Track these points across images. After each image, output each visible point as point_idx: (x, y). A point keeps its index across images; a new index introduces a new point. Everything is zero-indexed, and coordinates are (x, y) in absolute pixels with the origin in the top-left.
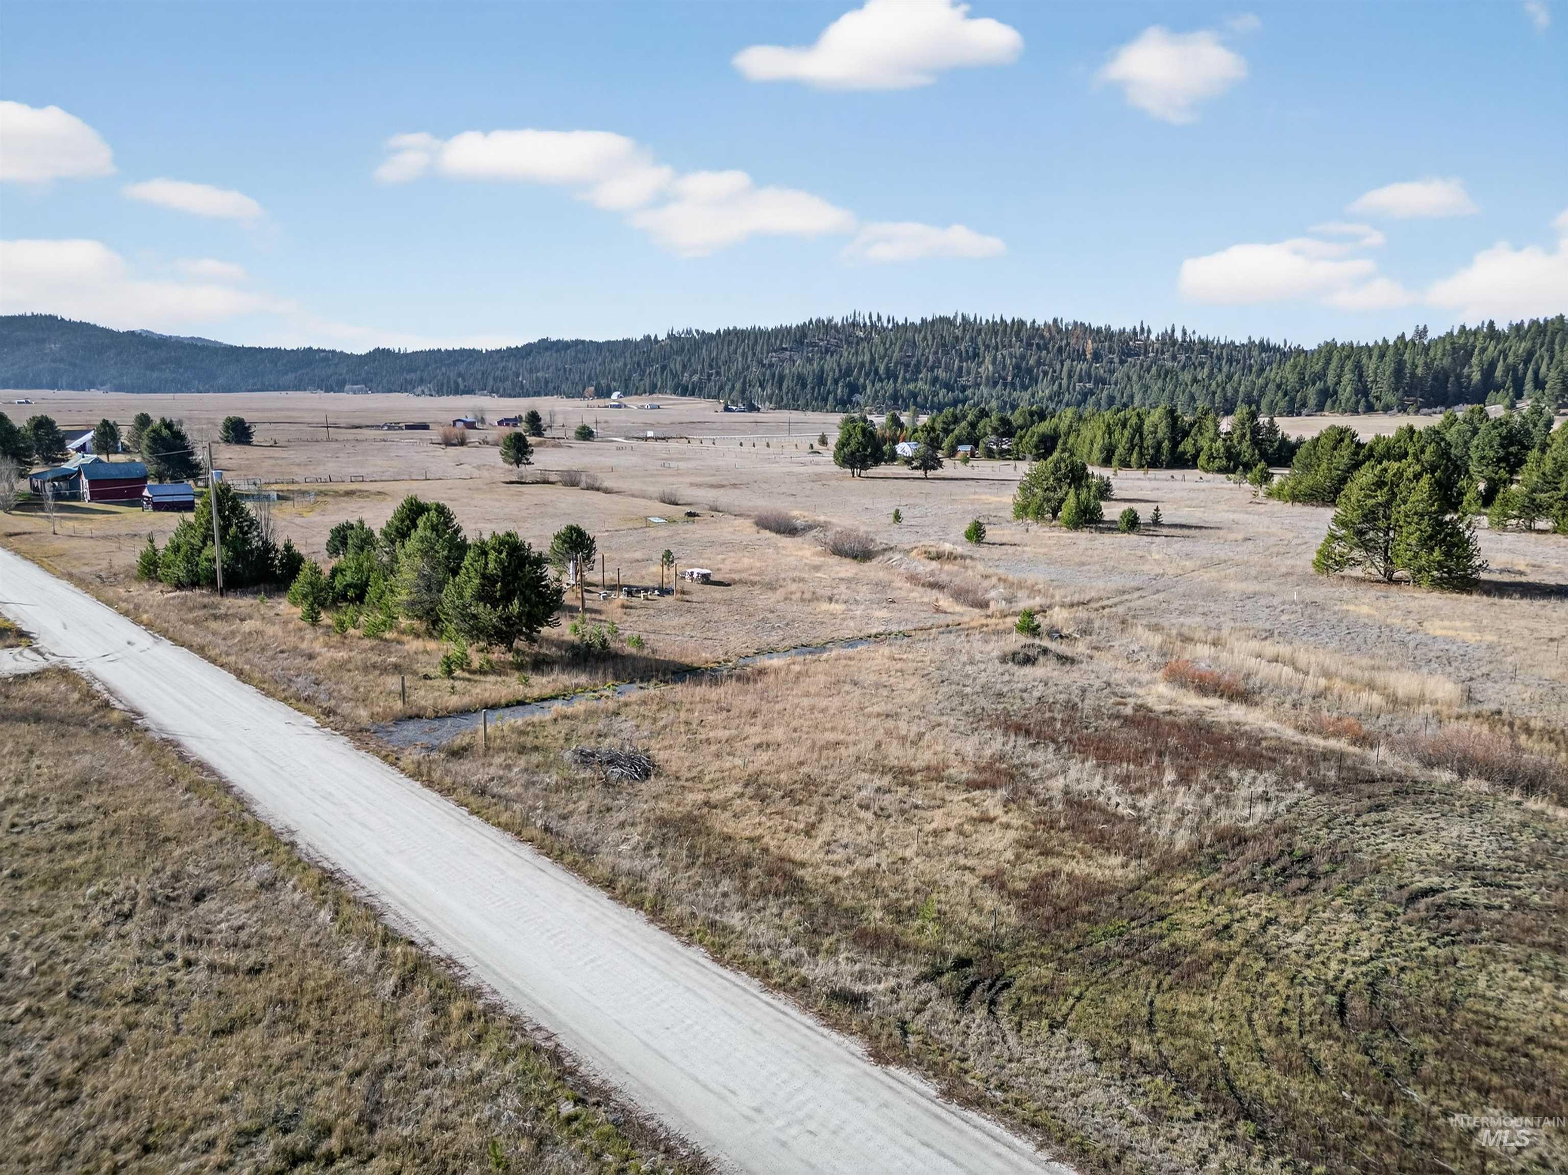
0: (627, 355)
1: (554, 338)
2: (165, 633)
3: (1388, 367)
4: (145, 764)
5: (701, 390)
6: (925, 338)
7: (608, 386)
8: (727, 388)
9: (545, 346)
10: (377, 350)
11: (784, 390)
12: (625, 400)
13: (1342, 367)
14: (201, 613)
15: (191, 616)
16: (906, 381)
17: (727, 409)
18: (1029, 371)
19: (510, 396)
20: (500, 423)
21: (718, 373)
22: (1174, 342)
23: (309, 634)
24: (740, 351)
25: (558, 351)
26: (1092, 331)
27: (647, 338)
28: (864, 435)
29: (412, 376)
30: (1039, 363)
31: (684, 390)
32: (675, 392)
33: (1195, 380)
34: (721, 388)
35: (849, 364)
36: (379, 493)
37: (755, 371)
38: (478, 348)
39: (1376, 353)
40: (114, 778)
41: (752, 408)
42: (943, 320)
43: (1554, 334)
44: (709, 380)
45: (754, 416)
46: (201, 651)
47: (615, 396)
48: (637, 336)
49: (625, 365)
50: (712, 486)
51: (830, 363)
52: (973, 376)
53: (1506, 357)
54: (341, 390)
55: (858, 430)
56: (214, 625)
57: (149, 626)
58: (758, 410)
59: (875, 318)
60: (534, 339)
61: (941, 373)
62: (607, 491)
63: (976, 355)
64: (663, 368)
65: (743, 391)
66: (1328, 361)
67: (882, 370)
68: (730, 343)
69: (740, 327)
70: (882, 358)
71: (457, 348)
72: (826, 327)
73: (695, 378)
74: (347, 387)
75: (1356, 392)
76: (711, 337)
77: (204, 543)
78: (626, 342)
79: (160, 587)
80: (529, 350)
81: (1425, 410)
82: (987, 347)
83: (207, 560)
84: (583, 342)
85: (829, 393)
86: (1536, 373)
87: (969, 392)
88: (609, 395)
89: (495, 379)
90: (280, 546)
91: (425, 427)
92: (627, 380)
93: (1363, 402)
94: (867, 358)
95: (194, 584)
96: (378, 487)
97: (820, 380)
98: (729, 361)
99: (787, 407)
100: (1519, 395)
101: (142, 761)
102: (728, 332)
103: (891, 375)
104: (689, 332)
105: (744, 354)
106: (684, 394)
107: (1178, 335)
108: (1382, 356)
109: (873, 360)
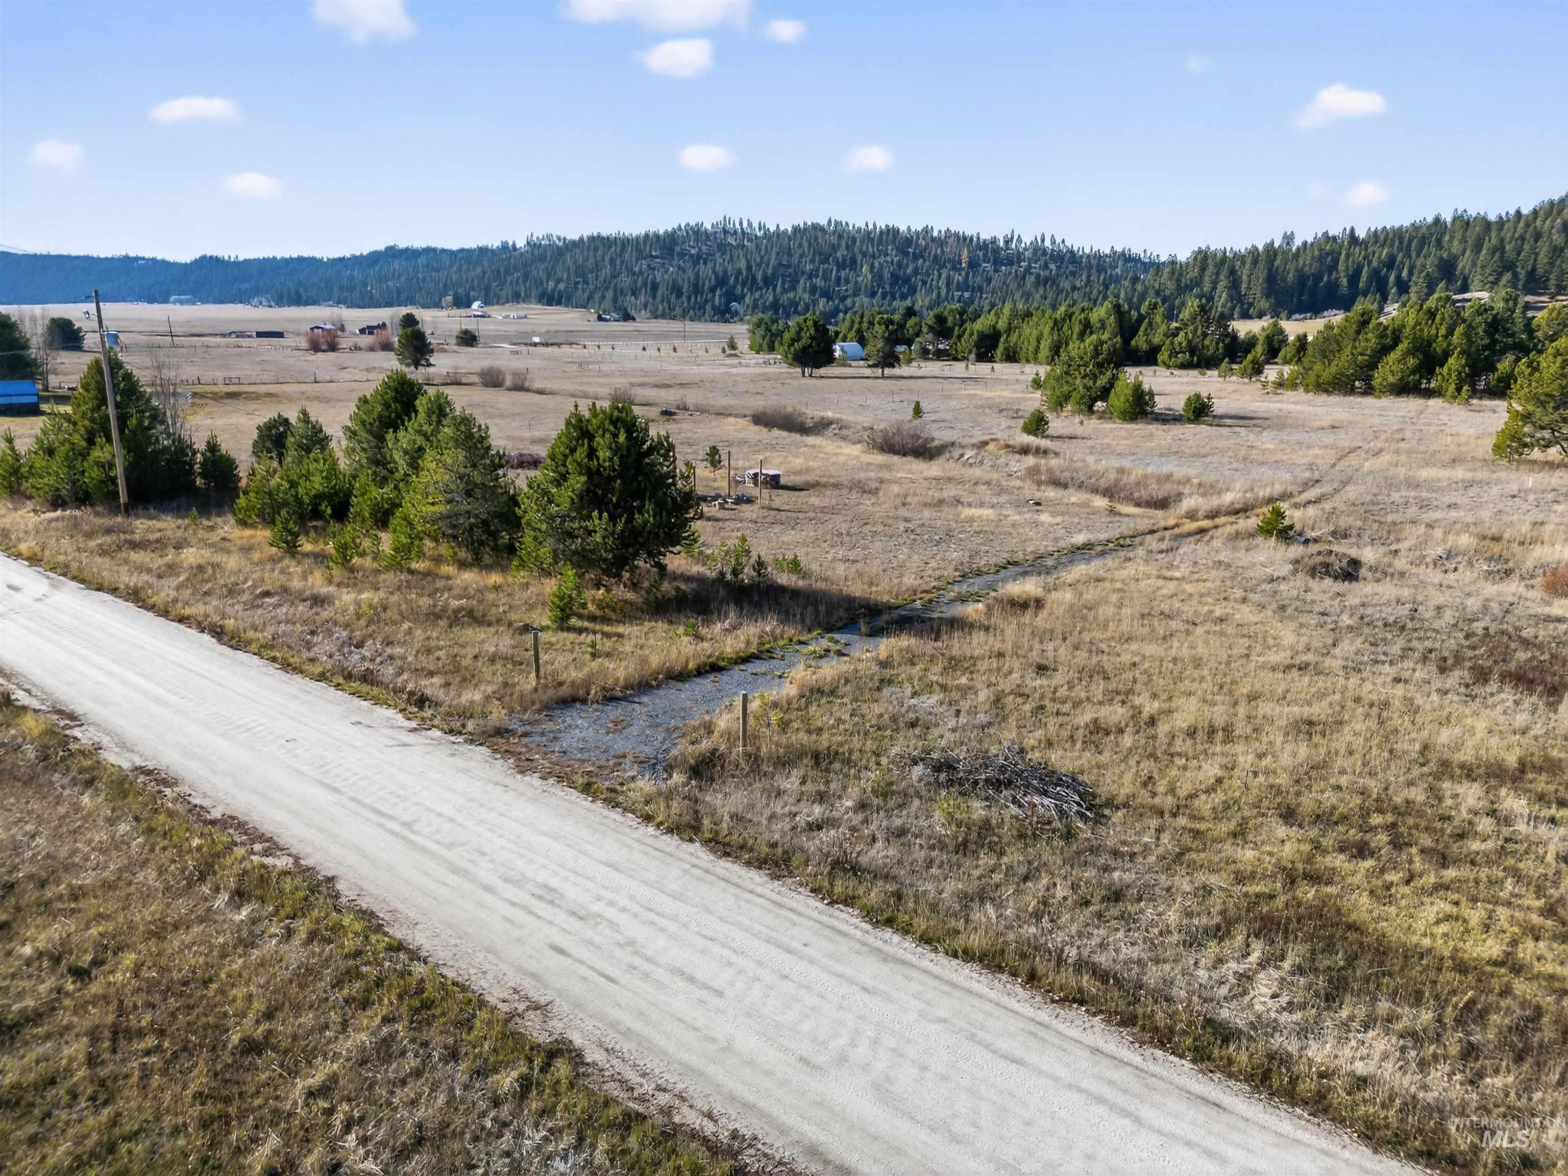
0: (486, 263)
1: (402, 245)
2: (65, 571)
3: (1261, 273)
4: (123, 828)
5: (569, 299)
6: (800, 245)
7: (468, 295)
8: (597, 297)
9: (392, 253)
10: (203, 258)
11: (659, 299)
12: (489, 310)
13: (1217, 274)
14: (107, 539)
15: (92, 544)
16: (785, 291)
17: (600, 318)
18: (907, 280)
19: (360, 307)
20: (362, 331)
21: (586, 282)
22: (1044, 252)
23: (295, 568)
24: (607, 258)
25: (407, 258)
26: (965, 238)
27: (504, 246)
28: (817, 330)
29: (245, 286)
30: (916, 272)
31: (551, 299)
32: (539, 301)
33: (1074, 288)
34: (590, 298)
35: (725, 272)
36: (269, 395)
37: (625, 280)
38: (318, 256)
39: (1249, 261)
40: (68, 867)
41: (627, 317)
42: (815, 227)
43: (1410, 242)
44: (576, 288)
45: (629, 326)
46: (136, 597)
47: (476, 305)
48: (494, 243)
49: (484, 272)
50: (657, 386)
51: (705, 271)
52: (851, 285)
53: (1370, 263)
54: (166, 301)
55: (810, 323)
56: (136, 557)
57: (34, 560)
58: (634, 319)
59: (745, 225)
60: (381, 247)
61: (819, 282)
62: (541, 392)
63: (853, 262)
64: (526, 276)
65: (615, 300)
66: (1203, 269)
67: (759, 276)
68: (596, 249)
69: (604, 233)
70: (759, 265)
71: (295, 255)
72: (697, 233)
73: (562, 286)
74: (173, 298)
75: (1231, 298)
76: (574, 244)
77: (91, 442)
78: (483, 251)
79: (30, 505)
80: (375, 258)
81: (1297, 316)
82: (864, 255)
83: (100, 465)
84: (434, 250)
85: (706, 301)
86: (1398, 277)
87: (849, 302)
88: (469, 305)
89: (341, 289)
90: (200, 445)
91: (280, 335)
92: (488, 288)
93: (1237, 309)
94: (743, 265)
95: (82, 498)
96: (263, 389)
97: (697, 289)
98: (597, 268)
99: (663, 316)
100: (1384, 299)
101: (111, 822)
102: (592, 239)
103: (768, 282)
104: (549, 237)
105: (612, 261)
106: (549, 303)
107: (1048, 243)
108: (1255, 262)
109: (749, 268)
